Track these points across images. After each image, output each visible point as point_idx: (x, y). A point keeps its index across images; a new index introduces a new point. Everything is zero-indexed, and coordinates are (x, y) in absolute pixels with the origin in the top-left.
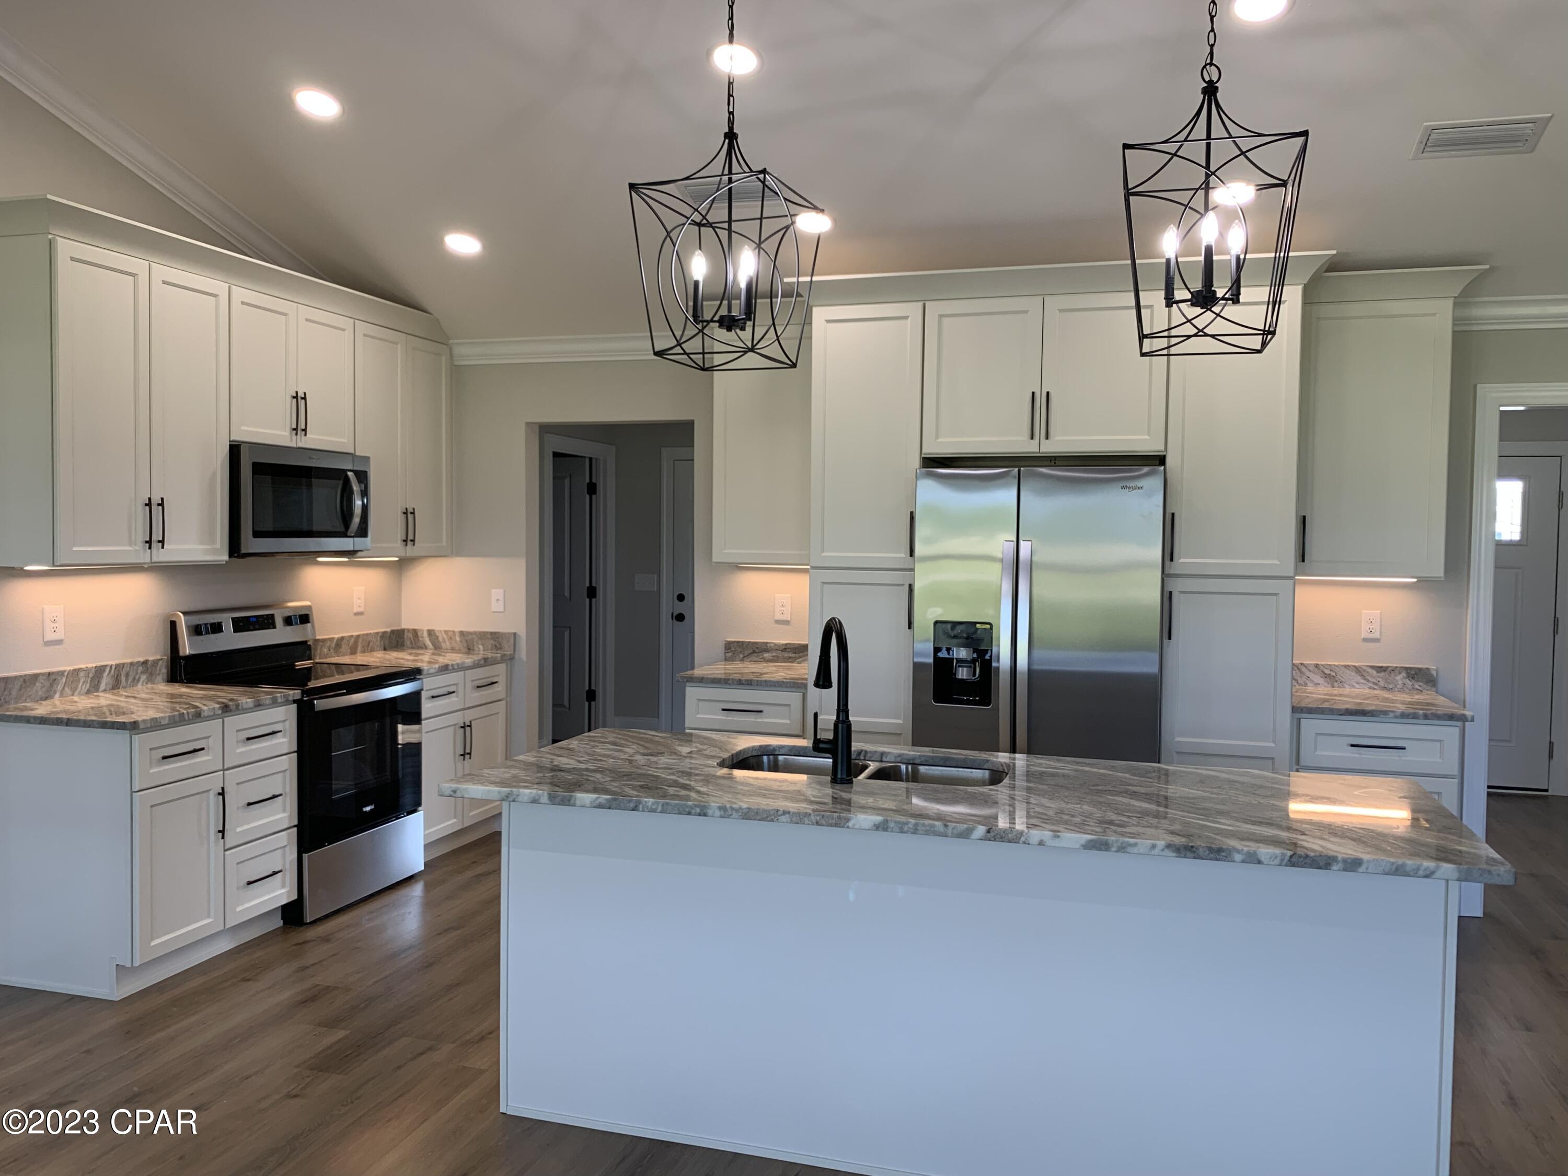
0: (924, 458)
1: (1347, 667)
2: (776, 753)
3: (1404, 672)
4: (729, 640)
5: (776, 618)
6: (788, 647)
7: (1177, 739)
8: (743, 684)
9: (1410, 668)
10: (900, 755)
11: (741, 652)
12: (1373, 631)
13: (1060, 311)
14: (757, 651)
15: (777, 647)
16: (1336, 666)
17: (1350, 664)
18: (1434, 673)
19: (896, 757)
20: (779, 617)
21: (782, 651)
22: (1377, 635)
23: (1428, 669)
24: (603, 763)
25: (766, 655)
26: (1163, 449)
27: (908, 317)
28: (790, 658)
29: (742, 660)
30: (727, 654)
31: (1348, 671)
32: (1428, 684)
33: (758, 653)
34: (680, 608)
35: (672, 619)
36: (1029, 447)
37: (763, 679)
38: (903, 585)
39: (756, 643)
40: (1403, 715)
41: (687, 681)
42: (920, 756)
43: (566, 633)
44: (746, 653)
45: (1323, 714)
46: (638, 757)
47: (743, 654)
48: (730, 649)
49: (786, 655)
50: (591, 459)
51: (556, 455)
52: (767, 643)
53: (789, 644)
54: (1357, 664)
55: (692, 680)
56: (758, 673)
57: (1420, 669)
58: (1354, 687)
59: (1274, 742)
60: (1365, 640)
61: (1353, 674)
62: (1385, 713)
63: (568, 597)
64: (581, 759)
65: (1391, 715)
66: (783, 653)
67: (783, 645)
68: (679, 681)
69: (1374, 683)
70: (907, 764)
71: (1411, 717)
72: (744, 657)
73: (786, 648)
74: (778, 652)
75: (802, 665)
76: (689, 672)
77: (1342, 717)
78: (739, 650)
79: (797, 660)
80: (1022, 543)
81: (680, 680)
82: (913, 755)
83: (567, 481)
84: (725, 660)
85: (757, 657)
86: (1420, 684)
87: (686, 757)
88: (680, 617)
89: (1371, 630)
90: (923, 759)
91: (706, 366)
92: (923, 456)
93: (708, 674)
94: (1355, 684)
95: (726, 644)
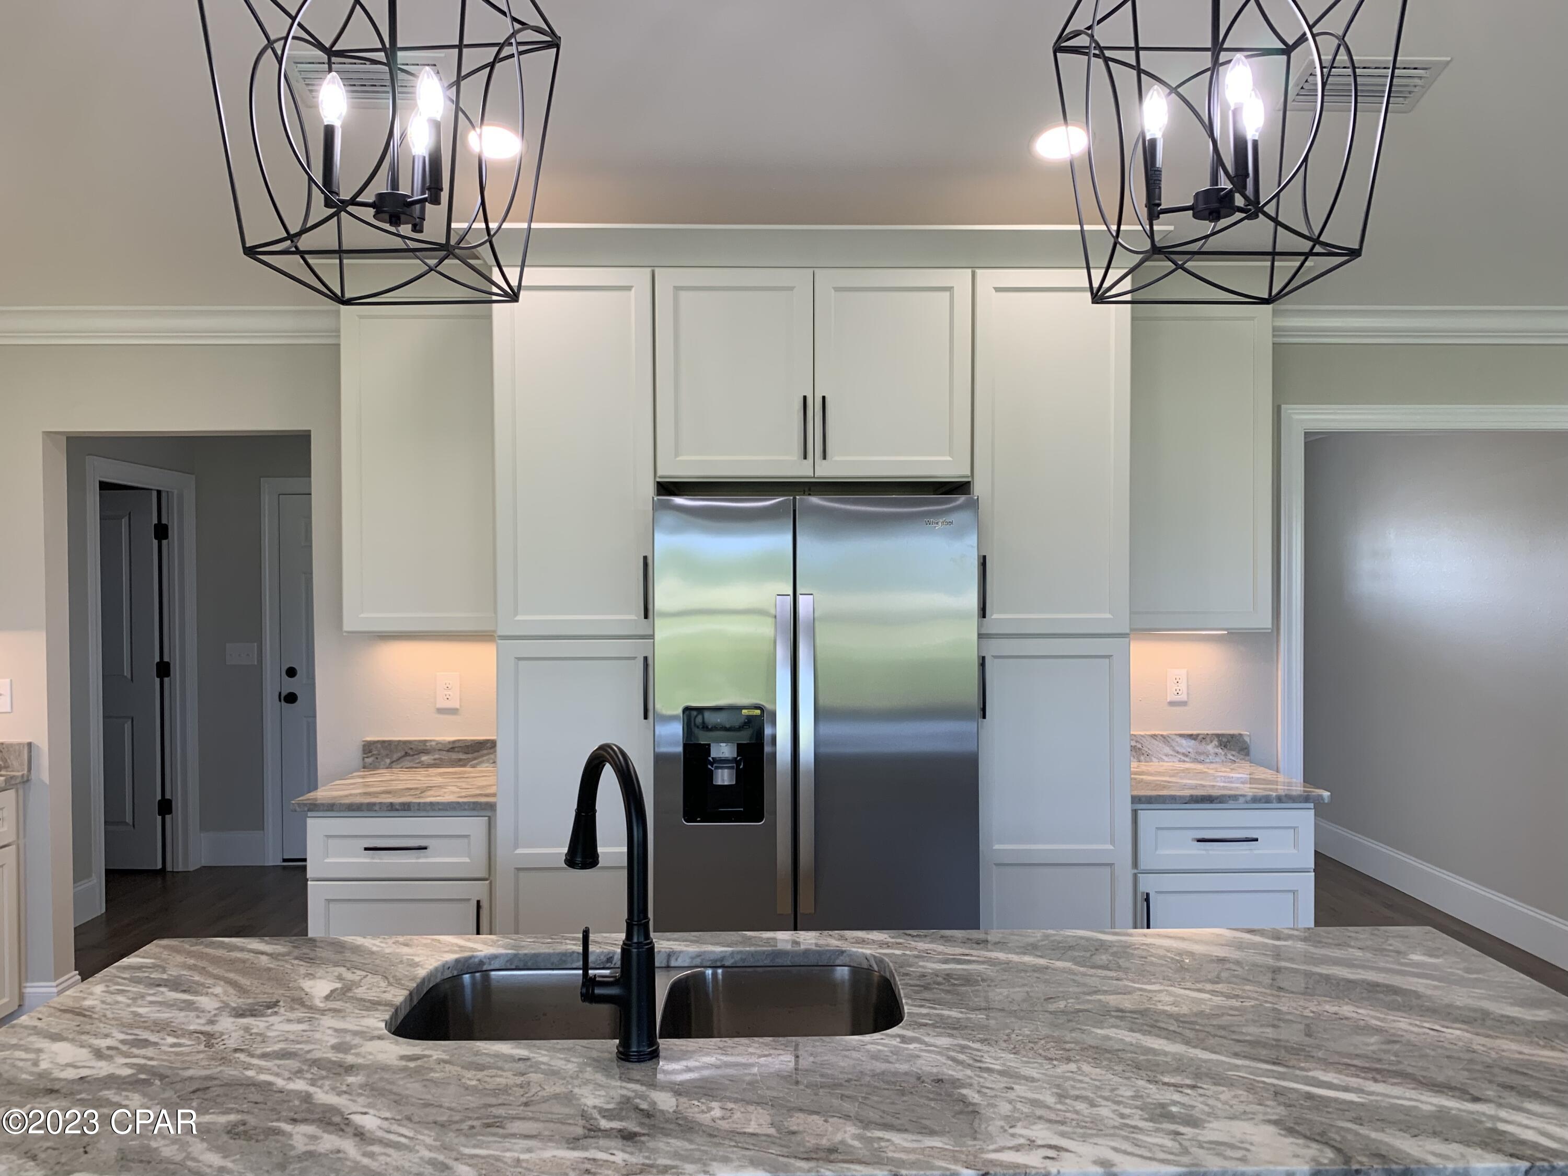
0: (658, 483)
1: (1154, 736)
2: (485, 968)
3: (1216, 739)
4: (368, 739)
5: (438, 706)
6: (457, 745)
7: (996, 847)
8: (397, 810)
9: (1223, 735)
10: (699, 955)
11: (387, 755)
12: (1180, 693)
13: (837, 289)
14: (411, 753)
15: (440, 745)
16: (1142, 736)
17: (1157, 733)
18: (1247, 739)
19: (692, 958)
20: (442, 704)
21: (448, 751)
22: (1183, 697)
23: (1240, 735)
24: (150, 1052)
25: (425, 758)
26: (970, 474)
27: (632, 287)
28: (460, 760)
29: (389, 767)
30: (366, 760)
31: (1156, 743)
32: (1242, 753)
33: (413, 755)
34: (290, 685)
35: (280, 700)
36: (801, 470)
37: (429, 800)
38: (634, 658)
39: (410, 742)
40: (1256, 800)
41: (309, 810)
42: (732, 953)
43: (126, 725)
44: (395, 757)
45: (1164, 803)
46: (226, 1023)
47: (390, 758)
48: (370, 752)
49: (454, 756)
50: (159, 493)
51: (104, 486)
52: (426, 741)
53: (459, 741)
54: (1165, 733)
55: (314, 807)
56: (417, 789)
57: (1232, 736)
58: (1163, 761)
59: (1112, 842)
60: (1172, 704)
61: (1160, 745)
62: (1235, 798)
63: (129, 677)
64: (103, 1043)
65: (1242, 800)
66: (450, 753)
67: (449, 742)
68: (296, 811)
69: (1184, 754)
70: (715, 967)
71: (1263, 801)
72: (392, 762)
73: (453, 747)
74: (441, 752)
75: (479, 769)
76: (311, 795)
77: (1187, 806)
78: (384, 752)
79: (471, 763)
80: (801, 599)
81: (298, 809)
82: (722, 952)
83: (124, 521)
84: (364, 768)
85: (411, 761)
86: (1234, 753)
87: (323, 1012)
88: (291, 698)
89: (1178, 691)
90: (737, 957)
91: (348, 295)
92: (658, 480)
93: (341, 797)
94: (1164, 757)
95: (364, 746)
